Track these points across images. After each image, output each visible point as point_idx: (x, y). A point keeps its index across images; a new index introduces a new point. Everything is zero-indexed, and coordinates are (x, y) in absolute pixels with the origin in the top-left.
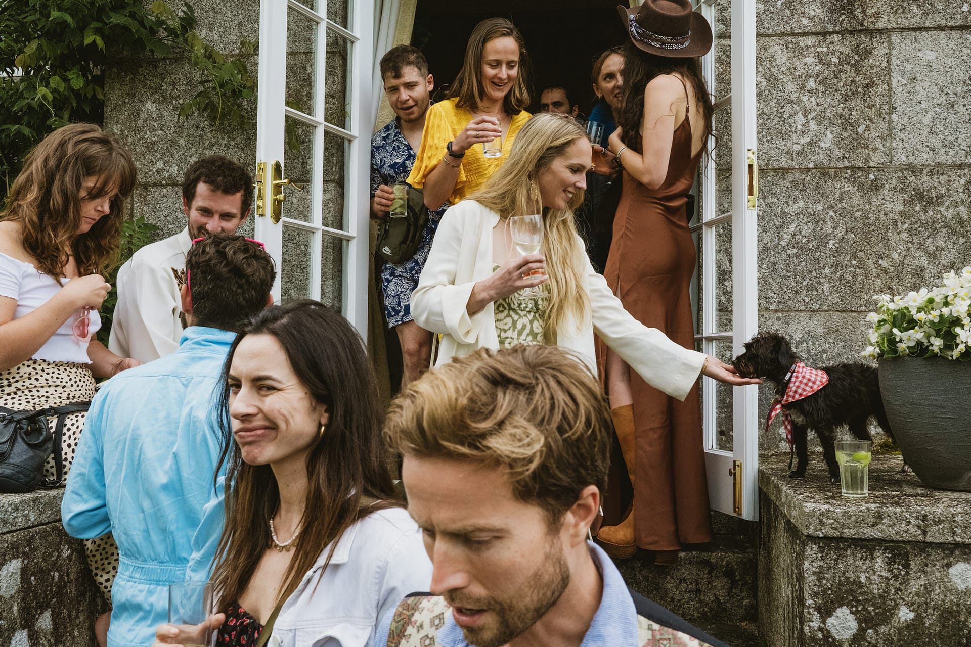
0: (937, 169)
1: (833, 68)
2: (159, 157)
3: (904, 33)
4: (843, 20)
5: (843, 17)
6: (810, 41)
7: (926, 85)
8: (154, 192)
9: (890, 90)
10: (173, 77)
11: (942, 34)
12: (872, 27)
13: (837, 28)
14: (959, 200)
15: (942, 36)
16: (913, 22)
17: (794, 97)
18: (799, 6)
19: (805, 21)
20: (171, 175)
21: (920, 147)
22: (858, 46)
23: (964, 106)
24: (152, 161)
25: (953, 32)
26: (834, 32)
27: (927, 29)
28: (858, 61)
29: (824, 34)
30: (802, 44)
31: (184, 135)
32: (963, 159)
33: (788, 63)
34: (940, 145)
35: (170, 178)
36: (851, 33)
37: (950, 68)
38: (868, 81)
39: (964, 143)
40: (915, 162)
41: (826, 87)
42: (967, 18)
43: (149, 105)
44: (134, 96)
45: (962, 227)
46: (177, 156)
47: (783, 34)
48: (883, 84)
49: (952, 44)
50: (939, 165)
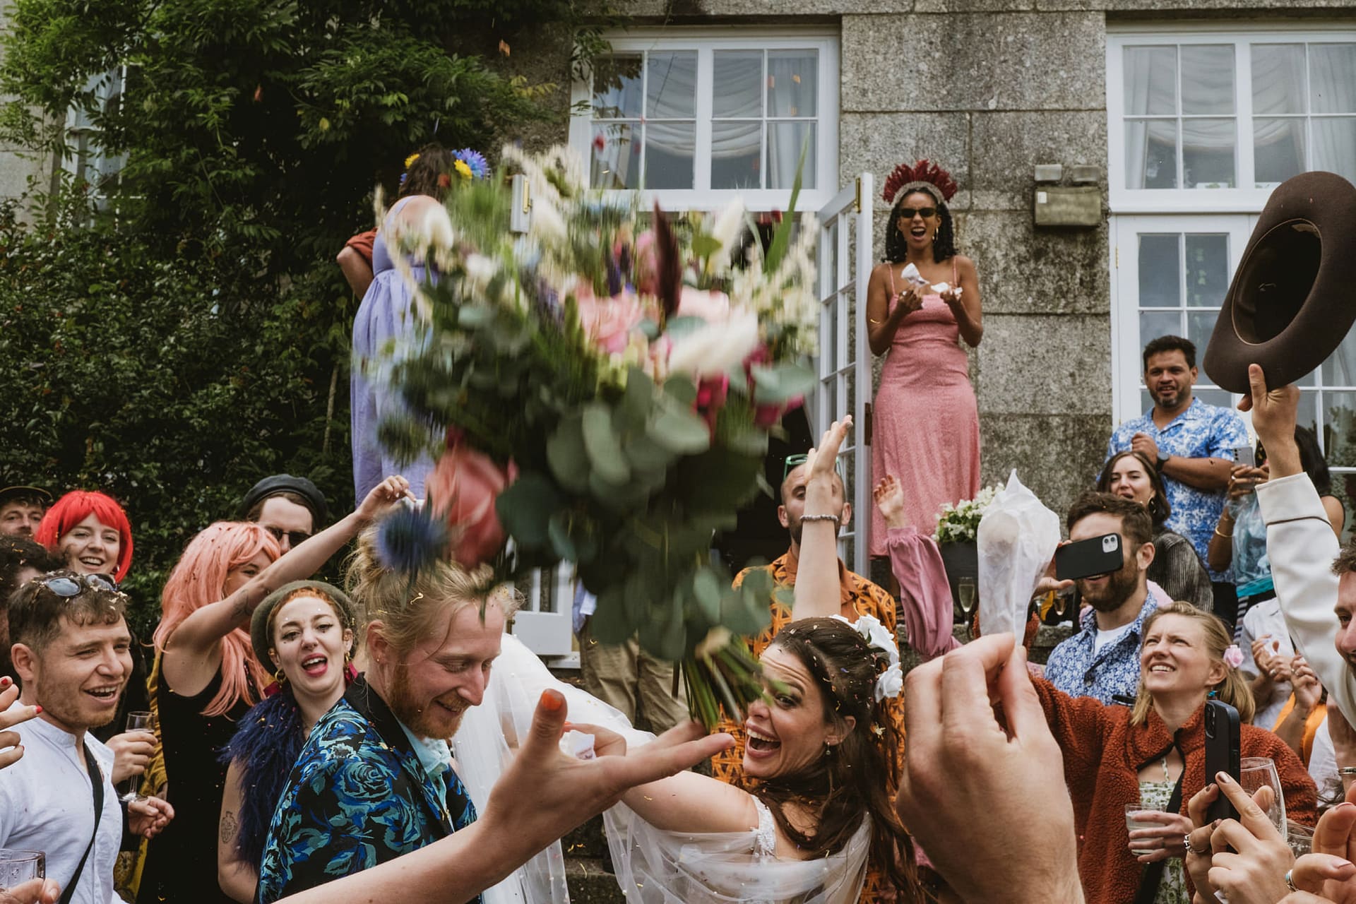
0: (1010, 417)
3: (988, 317)
7: (1002, 355)
9: (977, 357)
11: (1014, 319)
14: (1025, 440)
16: (994, 309)
21: (997, 400)
23: (1029, 371)
25: (1021, 318)
27: (1003, 314)
32: (1028, 410)
34: (1012, 399)
37: (1019, 343)
39: (1029, 399)
40: (994, 411)
42: (1031, 307)
49: (1020, 326)
50: (1011, 414)
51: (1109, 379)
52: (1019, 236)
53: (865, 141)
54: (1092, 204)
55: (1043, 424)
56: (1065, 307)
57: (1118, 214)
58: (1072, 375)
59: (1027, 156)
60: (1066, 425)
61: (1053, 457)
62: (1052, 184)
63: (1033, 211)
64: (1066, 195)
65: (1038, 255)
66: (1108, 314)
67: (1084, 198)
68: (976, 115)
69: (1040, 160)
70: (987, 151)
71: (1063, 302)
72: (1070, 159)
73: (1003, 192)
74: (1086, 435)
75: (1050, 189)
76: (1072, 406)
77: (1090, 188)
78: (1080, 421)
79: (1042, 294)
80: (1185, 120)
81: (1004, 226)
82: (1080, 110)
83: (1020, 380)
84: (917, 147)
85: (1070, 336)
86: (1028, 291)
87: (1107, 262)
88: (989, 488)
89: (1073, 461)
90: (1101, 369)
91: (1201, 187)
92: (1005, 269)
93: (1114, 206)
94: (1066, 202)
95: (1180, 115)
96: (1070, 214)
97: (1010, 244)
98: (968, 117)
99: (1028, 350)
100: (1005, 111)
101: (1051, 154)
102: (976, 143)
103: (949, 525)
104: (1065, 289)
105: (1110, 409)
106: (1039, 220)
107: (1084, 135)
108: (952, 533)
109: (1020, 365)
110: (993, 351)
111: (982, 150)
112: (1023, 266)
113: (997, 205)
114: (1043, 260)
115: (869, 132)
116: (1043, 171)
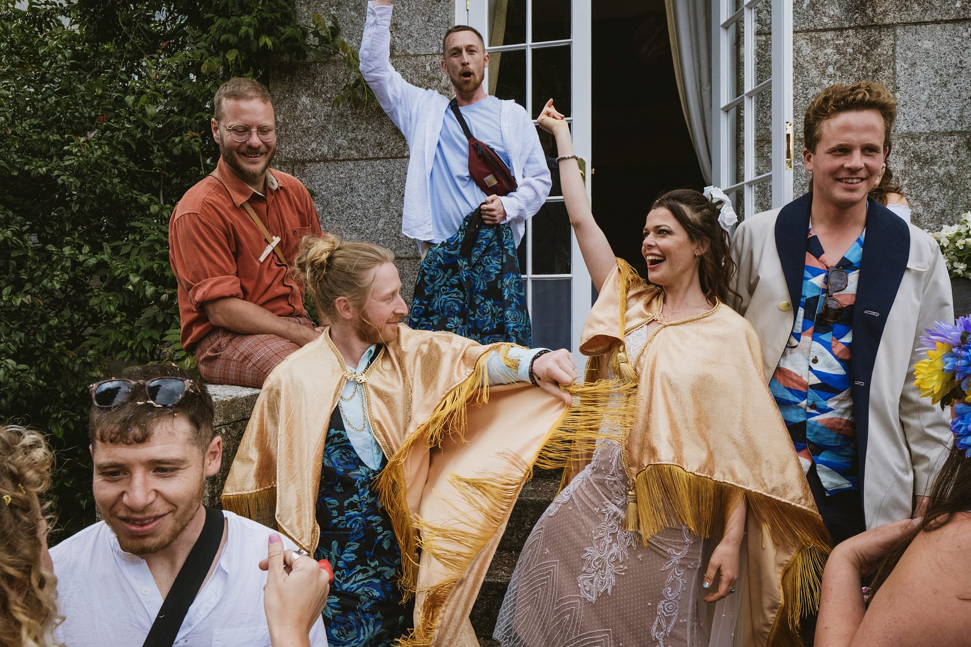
0: (932, 136)
1: (848, 57)
2: (313, 139)
3: (907, 27)
4: (857, 18)
5: (857, 15)
6: (829, 35)
7: (924, 68)
8: (311, 167)
9: (894, 73)
10: (322, 76)
11: (938, 27)
12: (880, 23)
13: (852, 24)
14: (949, 160)
15: (938, 28)
16: (915, 18)
17: (816, 81)
18: (821, 8)
19: (826, 20)
20: (323, 153)
21: (918, 118)
22: (869, 39)
23: (955, 84)
24: (307, 143)
25: (948, 25)
26: (850, 28)
27: (926, 23)
28: (869, 51)
29: (841, 29)
30: (823, 38)
31: (332, 122)
32: (953, 127)
33: (811, 54)
34: (935, 116)
35: (322, 155)
36: (863, 28)
37: (944, 54)
38: (876, 67)
39: (955, 115)
40: (914, 131)
41: (842, 73)
42: (959, 12)
43: (304, 99)
44: (292, 92)
45: (952, 182)
46: (327, 138)
47: (808, 31)
48: (889, 68)
49: (946, 35)
50: (934, 132)
83: (945, 94)
109: (945, 78)
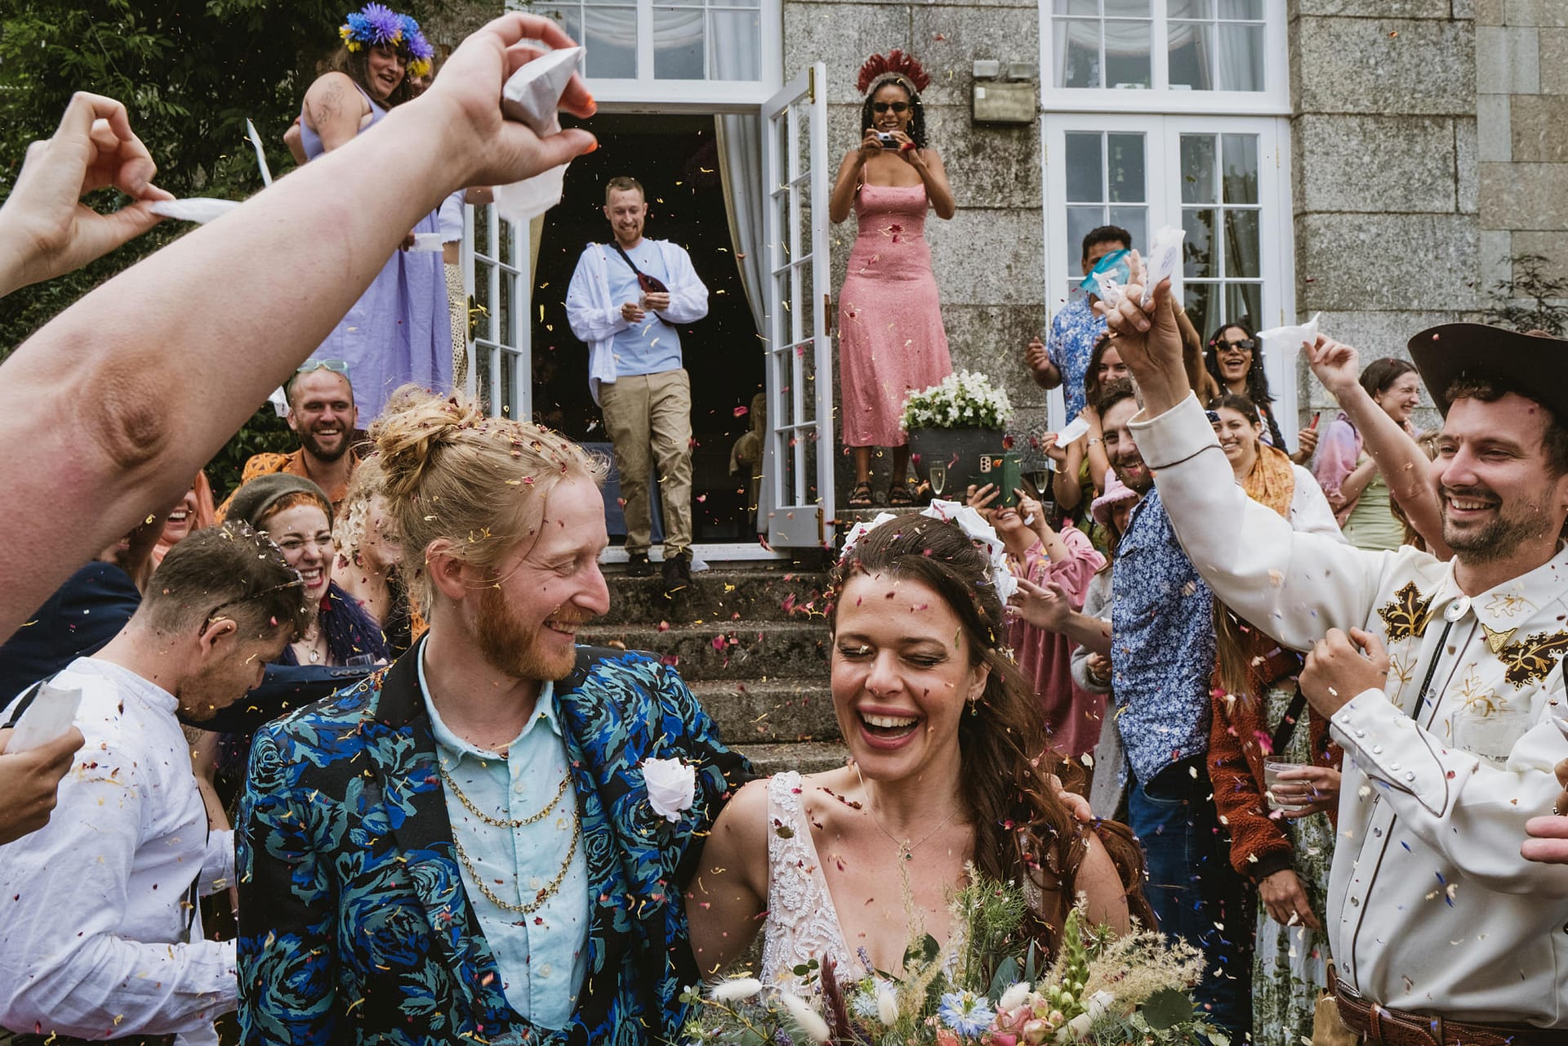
23: (969, 264)
32: (968, 301)
34: (953, 291)
39: (969, 290)
50: (953, 305)
51: (1042, 271)
52: (958, 131)
53: (809, 32)
54: (1027, 100)
55: (983, 315)
56: (1001, 201)
57: (1048, 112)
58: (1009, 267)
59: (964, 52)
60: (1003, 314)
61: (992, 346)
62: (989, 79)
63: (972, 107)
64: (1003, 91)
65: (976, 149)
66: (1041, 208)
67: (1020, 94)
68: (916, 9)
69: (977, 56)
70: (927, 46)
71: (1000, 196)
72: (1004, 57)
73: (943, 87)
74: (1022, 324)
75: (988, 84)
76: (1009, 297)
77: (1025, 85)
78: (1016, 311)
79: (980, 188)
80: (1107, 21)
81: (944, 121)
82: (1013, 7)
83: (961, 272)
84: (860, 39)
85: (1006, 229)
86: (967, 185)
87: (1040, 158)
88: (954, 375)
89: (1011, 349)
90: (1035, 261)
91: (1120, 86)
92: (946, 164)
93: (1047, 103)
94: (1003, 98)
95: (1102, 16)
96: (1007, 110)
97: (950, 139)
98: (908, 11)
99: (968, 243)
100: (944, 6)
101: (987, 51)
102: (917, 37)
103: (916, 411)
104: (1001, 184)
105: (1043, 300)
106: (977, 116)
107: (1017, 32)
108: (919, 419)
109: (961, 258)
110: (935, 244)
111: (923, 44)
112: (962, 161)
113: (937, 100)
114: (981, 156)
115: (813, 23)
116: (980, 67)
